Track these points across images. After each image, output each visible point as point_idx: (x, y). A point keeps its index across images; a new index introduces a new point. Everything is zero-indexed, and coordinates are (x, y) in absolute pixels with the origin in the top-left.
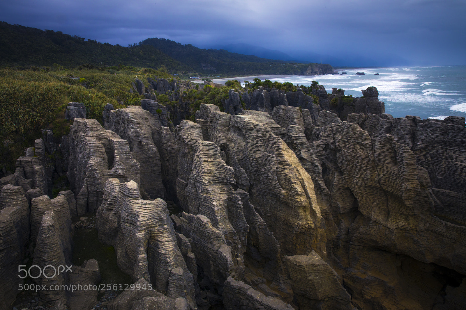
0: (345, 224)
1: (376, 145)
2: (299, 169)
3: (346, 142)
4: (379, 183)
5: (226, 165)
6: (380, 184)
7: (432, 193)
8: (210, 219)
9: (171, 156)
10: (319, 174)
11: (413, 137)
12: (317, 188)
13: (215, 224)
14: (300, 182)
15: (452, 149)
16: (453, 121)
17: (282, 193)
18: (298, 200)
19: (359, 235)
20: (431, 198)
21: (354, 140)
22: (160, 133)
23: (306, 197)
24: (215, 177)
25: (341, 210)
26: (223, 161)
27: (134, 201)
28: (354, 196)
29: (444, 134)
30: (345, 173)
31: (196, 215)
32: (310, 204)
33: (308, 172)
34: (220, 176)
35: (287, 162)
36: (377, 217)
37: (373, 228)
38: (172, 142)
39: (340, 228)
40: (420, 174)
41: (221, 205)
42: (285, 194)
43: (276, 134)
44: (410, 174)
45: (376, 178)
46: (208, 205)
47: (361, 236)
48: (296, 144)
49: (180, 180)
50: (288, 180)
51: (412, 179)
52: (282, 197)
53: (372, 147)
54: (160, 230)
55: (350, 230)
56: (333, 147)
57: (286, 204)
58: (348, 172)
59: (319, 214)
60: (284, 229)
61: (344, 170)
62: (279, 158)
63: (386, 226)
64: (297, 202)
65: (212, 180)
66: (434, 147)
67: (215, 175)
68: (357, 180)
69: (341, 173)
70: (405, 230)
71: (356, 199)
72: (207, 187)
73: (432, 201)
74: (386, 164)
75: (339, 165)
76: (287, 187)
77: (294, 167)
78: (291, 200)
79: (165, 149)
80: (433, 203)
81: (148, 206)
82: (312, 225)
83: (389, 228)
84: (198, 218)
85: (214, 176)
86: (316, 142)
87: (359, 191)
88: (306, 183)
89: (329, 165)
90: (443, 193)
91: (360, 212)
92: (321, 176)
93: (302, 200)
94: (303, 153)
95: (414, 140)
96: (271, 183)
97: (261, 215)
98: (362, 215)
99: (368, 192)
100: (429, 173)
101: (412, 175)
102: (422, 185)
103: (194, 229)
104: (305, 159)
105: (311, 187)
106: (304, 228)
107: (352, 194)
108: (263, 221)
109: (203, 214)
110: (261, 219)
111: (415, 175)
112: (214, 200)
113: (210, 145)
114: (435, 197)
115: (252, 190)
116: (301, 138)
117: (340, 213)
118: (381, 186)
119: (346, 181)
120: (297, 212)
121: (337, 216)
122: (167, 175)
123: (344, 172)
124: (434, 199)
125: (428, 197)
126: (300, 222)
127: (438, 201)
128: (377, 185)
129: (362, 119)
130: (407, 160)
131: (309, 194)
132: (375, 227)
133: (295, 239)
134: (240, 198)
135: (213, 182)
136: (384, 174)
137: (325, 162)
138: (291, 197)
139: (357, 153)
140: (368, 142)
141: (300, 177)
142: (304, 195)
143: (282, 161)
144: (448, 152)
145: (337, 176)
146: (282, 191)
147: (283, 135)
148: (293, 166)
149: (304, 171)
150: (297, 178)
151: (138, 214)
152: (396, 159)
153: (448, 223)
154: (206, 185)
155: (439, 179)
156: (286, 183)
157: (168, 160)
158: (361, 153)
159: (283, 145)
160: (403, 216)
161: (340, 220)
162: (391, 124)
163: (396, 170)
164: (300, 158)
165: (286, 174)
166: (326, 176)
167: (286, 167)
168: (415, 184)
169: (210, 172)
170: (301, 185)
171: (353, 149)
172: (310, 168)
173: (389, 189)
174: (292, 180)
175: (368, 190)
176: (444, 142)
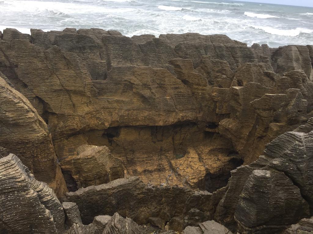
1: (51, 56)
2: (11, 90)
3: (22, 57)
6: (63, 86)
14: (20, 100)
15: (86, 52)
17: (9, 116)
18: (30, 116)
19: (59, 130)
21: (29, 54)
28: (44, 101)
29: (78, 42)
30: (29, 85)
32: (37, 117)
36: (69, 112)
42: (12, 116)
45: (58, 83)
47: (61, 130)
50: (9, 102)
51: (86, 77)
52: (11, 119)
53: (47, 58)
56: (7, 64)
57: (16, 125)
58: (32, 83)
59: (44, 123)
60: (19, 148)
61: (28, 82)
68: (43, 89)
69: (26, 86)
70: (90, 113)
71: (47, 104)
74: (62, 70)
75: (21, 79)
78: (22, 119)
82: (46, 133)
87: (49, 97)
88: (24, 100)
93: (33, 116)
98: (54, 114)
101: (85, 74)
105: (28, 102)
118: (65, 88)
119: (32, 92)
120: (32, 128)
126: (38, 135)
128: (60, 88)
131: (32, 109)
132: (70, 119)
133: (36, 151)
136: (65, 78)
138: (21, 116)
139: (36, 65)
140: (42, 54)
141: (17, 97)
144: (85, 55)
146: (7, 114)
148: (6, 88)
156: (7, 106)
158: (40, 65)
160: (85, 105)
163: (73, 73)
165: (5, 97)
170: (23, 103)
171: (31, 62)
173: (73, 88)
174: (15, 101)
175: (54, 94)
176: (80, 48)
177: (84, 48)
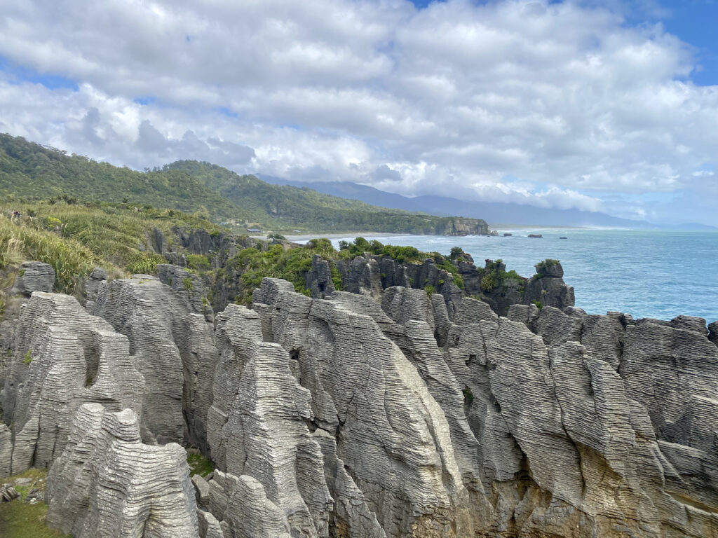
0: (507, 502)
1: (557, 360)
2: (423, 397)
3: (505, 352)
4: (564, 427)
5: (298, 386)
6: (566, 430)
7: (658, 449)
8: (263, 483)
9: (203, 366)
10: (460, 407)
11: (621, 349)
12: (457, 432)
13: (272, 493)
14: (425, 420)
15: (687, 372)
16: (687, 325)
17: (395, 439)
18: (421, 453)
19: (532, 525)
20: (656, 459)
21: (518, 350)
22: (186, 325)
23: (434, 448)
24: (278, 407)
25: (499, 476)
26: (293, 378)
27: (127, 446)
28: (520, 448)
29: (674, 346)
30: (504, 408)
31: (238, 476)
32: (443, 461)
33: (440, 402)
34: (287, 404)
35: (403, 384)
36: (563, 491)
37: (558, 512)
38: (207, 341)
39: (498, 510)
40: (633, 414)
41: (286, 458)
42: (399, 441)
43: (386, 333)
44: (616, 414)
45: (558, 418)
46: (261, 457)
47: (536, 526)
48: (419, 353)
49: (216, 409)
50: (404, 416)
51: (620, 423)
52: (395, 446)
53: (550, 363)
54: (170, 502)
55: (516, 515)
56: (482, 361)
57: (400, 460)
58: (509, 406)
59: (458, 482)
60: (396, 507)
61: (503, 401)
62: (389, 375)
63: (580, 510)
64: (419, 456)
65: (272, 412)
66: (656, 367)
67: (279, 402)
68: (525, 422)
69: (498, 408)
70: (615, 518)
71: (524, 455)
72: (262, 424)
73: (658, 464)
74: (573, 394)
75: (494, 392)
76: (400, 428)
77: (416, 392)
78: (409, 453)
79: (194, 353)
80: (661, 469)
81: (151, 456)
82: (447, 502)
83: (586, 514)
84: (242, 483)
85: (275, 404)
86: (454, 351)
87: (531, 441)
88: (436, 423)
89: (476, 391)
90: (678, 452)
91: (533, 481)
92: (462, 410)
93: (428, 454)
94: (431, 370)
95: (622, 353)
96: (374, 420)
97: (355, 479)
98: (536, 486)
99: (546, 444)
100: (650, 413)
101: (620, 415)
102: (639, 434)
103: (232, 504)
104: (434, 379)
105: (445, 430)
106: (432, 506)
107: (516, 446)
108: (358, 490)
109: (251, 474)
110: (356, 487)
111: (624, 415)
112: (273, 450)
113: (273, 349)
114: (663, 457)
115: (342, 432)
116: (427, 343)
117: (497, 482)
118: (567, 434)
119: (505, 422)
120: (419, 476)
121: (492, 487)
122: (193, 401)
123: (502, 405)
124: (662, 462)
125: (652, 458)
126: (425, 496)
127: (669, 465)
128: (559, 430)
129: (534, 315)
130: (610, 389)
131: (441, 443)
132: (560, 510)
134: (319, 447)
135: (273, 415)
136: (572, 411)
137: (469, 386)
138: (410, 447)
139: (524, 373)
140: (541, 354)
141: (424, 412)
142: (432, 445)
143: (393, 381)
144: (682, 378)
145: (490, 412)
146: (394, 434)
147: (396, 337)
148: (413, 391)
149: (433, 400)
150: (420, 412)
151: (132, 471)
152: (591, 385)
153: (690, 507)
154: (262, 421)
155: (669, 424)
156: (400, 421)
157: (196, 373)
158: (531, 374)
159: (398, 355)
160: (610, 491)
161: (498, 495)
162: (582, 324)
163: (591, 405)
164: (427, 379)
165: (401, 405)
166: (472, 412)
167: (402, 392)
168: (625, 431)
169: (270, 397)
170: (426, 425)
171: (517, 365)
172: (443, 396)
173: (582, 440)
174: (412, 416)
175: (545, 440)
176: (673, 360)
177: (684, 362)
